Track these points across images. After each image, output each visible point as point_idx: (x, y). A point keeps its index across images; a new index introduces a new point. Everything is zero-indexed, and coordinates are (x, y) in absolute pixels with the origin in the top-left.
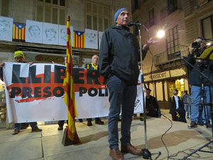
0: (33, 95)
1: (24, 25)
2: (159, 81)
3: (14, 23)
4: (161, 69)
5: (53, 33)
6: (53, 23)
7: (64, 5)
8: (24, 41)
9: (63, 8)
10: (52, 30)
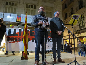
0: (15, 41)
1: (20, 16)
2: (76, 38)
3: (17, 16)
4: (77, 32)
5: (30, 19)
6: (31, 15)
7: (35, 8)
8: (20, 22)
9: (35, 9)
10: (30, 18)
